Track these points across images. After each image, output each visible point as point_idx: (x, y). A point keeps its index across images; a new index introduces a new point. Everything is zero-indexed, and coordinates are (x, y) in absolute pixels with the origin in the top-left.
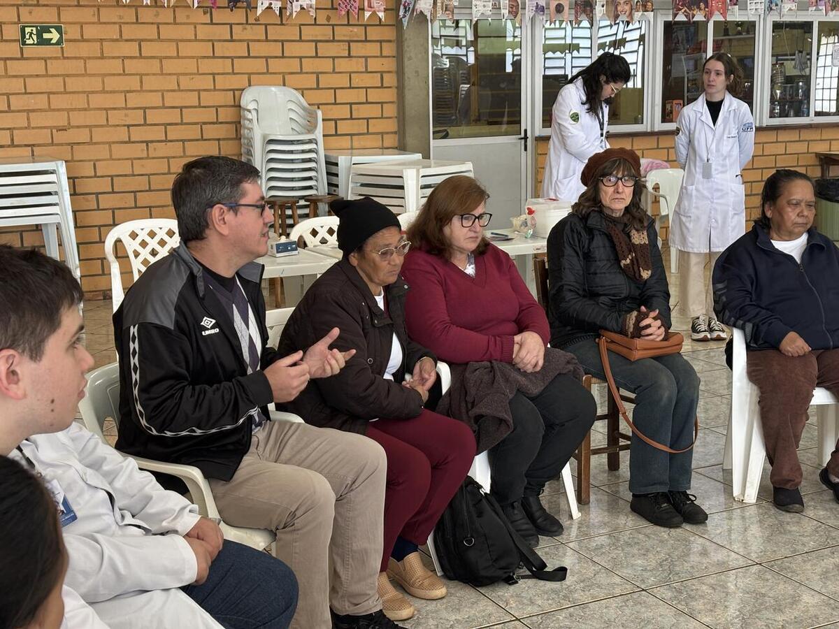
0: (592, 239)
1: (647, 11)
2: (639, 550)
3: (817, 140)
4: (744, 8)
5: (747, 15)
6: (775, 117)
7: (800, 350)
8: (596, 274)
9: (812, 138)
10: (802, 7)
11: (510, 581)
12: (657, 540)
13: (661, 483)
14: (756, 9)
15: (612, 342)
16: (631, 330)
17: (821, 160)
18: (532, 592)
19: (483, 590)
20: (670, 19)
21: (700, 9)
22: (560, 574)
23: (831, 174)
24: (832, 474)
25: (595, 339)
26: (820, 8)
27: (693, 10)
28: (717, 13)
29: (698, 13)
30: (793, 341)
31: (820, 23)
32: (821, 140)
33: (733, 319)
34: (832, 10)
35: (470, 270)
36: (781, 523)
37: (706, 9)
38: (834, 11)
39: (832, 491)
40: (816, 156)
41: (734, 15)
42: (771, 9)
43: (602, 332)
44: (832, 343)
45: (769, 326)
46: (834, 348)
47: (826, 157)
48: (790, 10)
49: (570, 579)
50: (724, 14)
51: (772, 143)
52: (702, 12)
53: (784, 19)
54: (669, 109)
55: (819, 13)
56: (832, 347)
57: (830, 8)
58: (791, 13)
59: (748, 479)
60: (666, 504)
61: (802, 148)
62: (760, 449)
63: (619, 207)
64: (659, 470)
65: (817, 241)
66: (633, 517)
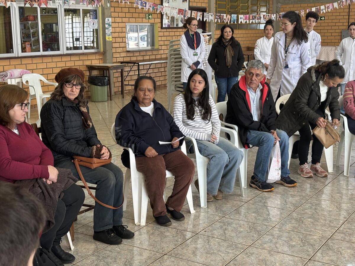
0: (65, 111)
1: (13, 2)
2: (111, 259)
3: (86, 60)
4: (54, 2)
5: (56, 5)
6: (68, 50)
7: (153, 154)
8: (68, 128)
9: (84, 59)
10: (77, 3)
12: (116, 252)
13: (109, 224)
14: (59, 3)
15: (81, 161)
16: (94, 154)
17: (88, 68)
20: (23, 5)
21: (36, 2)
23: (93, 74)
24: (170, 207)
25: (71, 161)
26: (85, 3)
27: (33, 2)
28: (43, 4)
29: (35, 3)
30: (151, 151)
31: (83, 10)
32: (88, 60)
33: (125, 143)
34: (89, 4)
35: (16, 131)
36: (161, 232)
37: (38, 2)
38: (90, 5)
39: (170, 214)
40: (86, 66)
41: (50, 5)
42: (65, 3)
43: (75, 157)
44: (169, 150)
45: (140, 144)
46: (170, 152)
47: (91, 67)
48: (73, 4)
50: (46, 4)
51: (69, 61)
52: (37, 3)
53: (71, 8)
54: (24, 46)
55: (84, 5)
56: (169, 152)
57: (88, 4)
58: (73, 5)
59: (141, 215)
60: (113, 234)
61: (81, 63)
62: (145, 201)
63: (72, 97)
64: (109, 218)
65: (158, 106)
66: (98, 243)
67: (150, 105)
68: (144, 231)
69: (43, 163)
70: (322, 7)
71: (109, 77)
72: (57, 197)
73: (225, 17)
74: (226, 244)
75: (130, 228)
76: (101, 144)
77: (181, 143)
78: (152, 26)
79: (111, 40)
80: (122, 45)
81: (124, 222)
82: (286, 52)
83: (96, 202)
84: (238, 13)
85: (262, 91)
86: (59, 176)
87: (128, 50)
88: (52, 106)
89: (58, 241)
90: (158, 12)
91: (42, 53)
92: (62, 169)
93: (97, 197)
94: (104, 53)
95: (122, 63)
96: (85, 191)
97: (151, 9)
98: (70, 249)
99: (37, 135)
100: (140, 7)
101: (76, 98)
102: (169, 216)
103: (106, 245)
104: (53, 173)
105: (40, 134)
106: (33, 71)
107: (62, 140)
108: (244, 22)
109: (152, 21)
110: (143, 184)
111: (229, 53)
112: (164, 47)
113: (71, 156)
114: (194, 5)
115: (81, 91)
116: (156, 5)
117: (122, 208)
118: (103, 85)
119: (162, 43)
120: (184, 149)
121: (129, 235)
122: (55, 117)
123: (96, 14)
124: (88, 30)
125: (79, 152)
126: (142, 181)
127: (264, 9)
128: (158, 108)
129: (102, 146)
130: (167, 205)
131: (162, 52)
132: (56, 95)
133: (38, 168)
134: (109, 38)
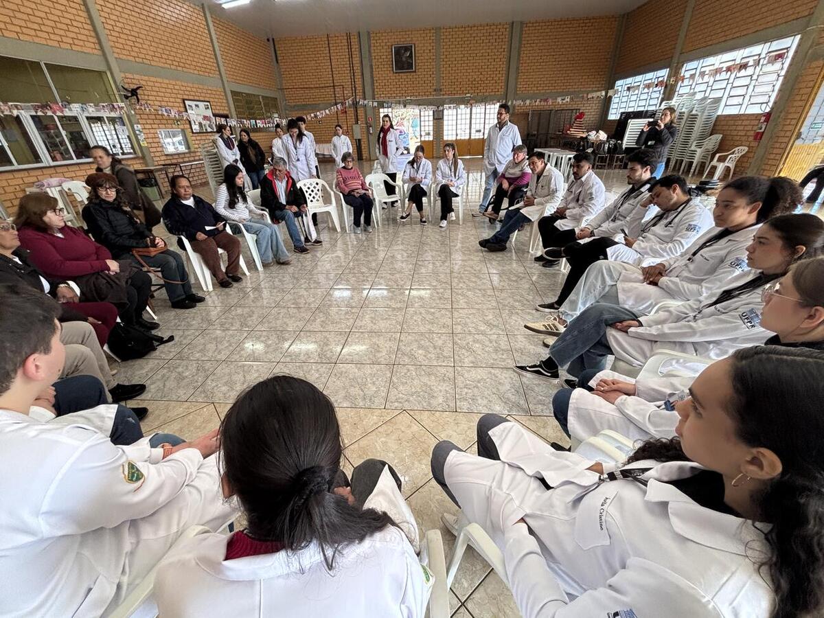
0: (107, 212)
2: (190, 319)
4: (71, 111)
5: (73, 113)
7: (204, 238)
8: (116, 226)
10: (97, 111)
11: (154, 349)
13: (182, 295)
15: (139, 252)
16: (149, 244)
18: (166, 348)
19: (146, 357)
21: (48, 109)
22: (171, 338)
25: (130, 253)
26: (106, 111)
27: (45, 109)
28: (57, 111)
30: (200, 235)
33: (176, 232)
35: (60, 235)
36: (227, 292)
37: (52, 110)
38: (113, 113)
41: (67, 113)
42: (83, 111)
44: (216, 233)
45: (190, 231)
46: (218, 234)
48: (93, 112)
49: (176, 339)
50: (62, 112)
52: (50, 110)
54: (53, 155)
55: (105, 113)
57: (110, 111)
59: (208, 284)
60: (187, 301)
62: (207, 273)
63: (111, 200)
64: (180, 291)
65: (197, 199)
66: (177, 310)
67: (190, 198)
68: (213, 294)
69: (100, 258)
70: (318, 113)
71: (155, 179)
72: (124, 283)
73: (245, 122)
74: (275, 291)
75: (200, 294)
76: (153, 236)
77: (225, 226)
78: (183, 130)
79: (146, 145)
80: (159, 149)
81: (194, 291)
82: (296, 149)
83: (165, 282)
84: (256, 119)
85: (287, 182)
86: (120, 267)
87: (166, 153)
88: (92, 209)
89: (140, 315)
90: (185, 118)
91: (75, 161)
92: (121, 261)
93: (164, 277)
94: (143, 158)
95: (164, 165)
96: (151, 275)
97: (177, 116)
98: (154, 319)
99: (86, 237)
100: (166, 114)
101: (115, 200)
102: (230, 280)
103: (184, 310)
104: (114, 266)
105: (90, 235)
106: (72, 179)
107: (113, 237)
108: (262, 126)
109: (182, 127)
110: (201, 261)
111: (251, 153)
112: (199, 150)
113: (128, 249)
114: (217, 112)
115: (117, 192)
116: (182, 112)
117: (189, 282)
118: (151, 186)
119: (196, 146)
120: (228, 230)
121: (201, 300)
122: (99, 219)
123: (122, 121)
124: (123, 137)
125: (134, 244)
126: (200, 258)
127: (276, 115)
128: (198, 201)
129: (155, 238)
130: (226, 273)
131: (199, 154)
132: (92, 199)
133: (97, 264)
134: (144, 144)
